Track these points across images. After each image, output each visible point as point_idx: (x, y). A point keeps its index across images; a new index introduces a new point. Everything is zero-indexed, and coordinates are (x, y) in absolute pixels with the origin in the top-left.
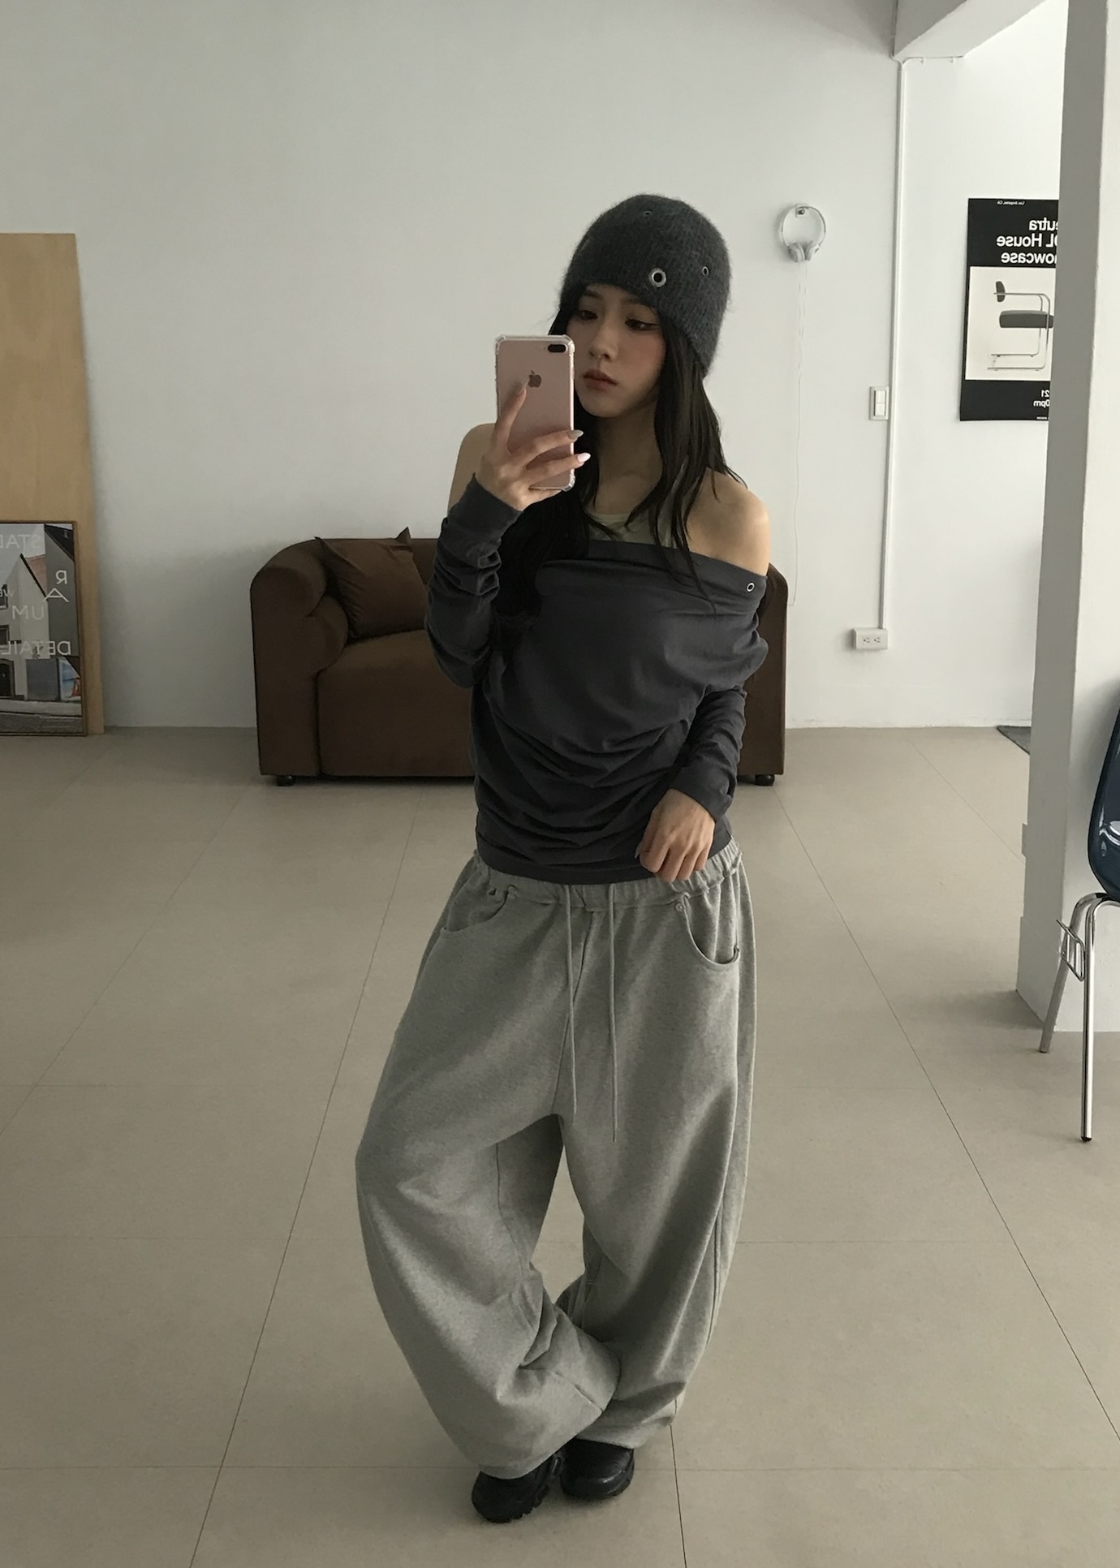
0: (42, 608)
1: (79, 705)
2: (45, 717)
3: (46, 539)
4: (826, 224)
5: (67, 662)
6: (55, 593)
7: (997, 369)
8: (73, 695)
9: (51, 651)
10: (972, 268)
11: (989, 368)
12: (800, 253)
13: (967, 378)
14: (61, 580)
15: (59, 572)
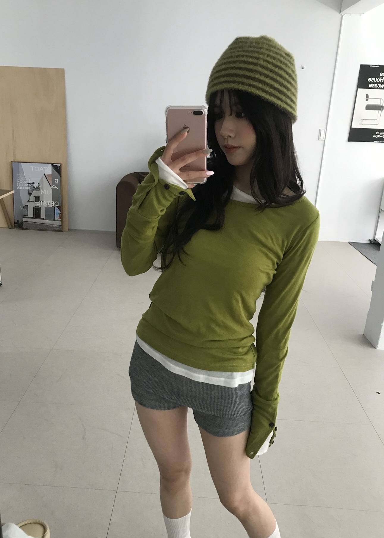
0: (50, 191)
1: (61, 222)
2: (50, 225)
3: (52, 169)
5: (57, 208)
6: (54, 186)
7: (362, 124)
8: (59, 219)
9: (53, 204)
10: (359, 89)
11: (360, 124)
14: (56, 182)
15: (56, 179)
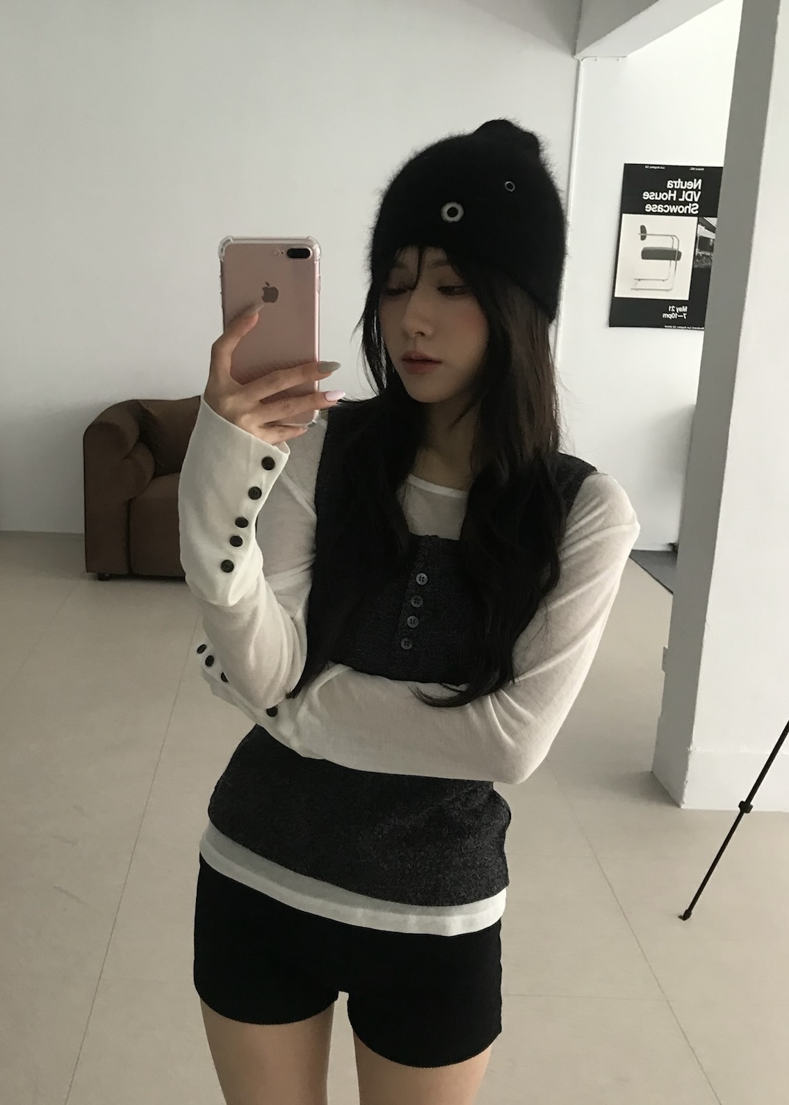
7: (637, 290)
10: (624, 215)
11: (632, 289)
13: (616, 295)
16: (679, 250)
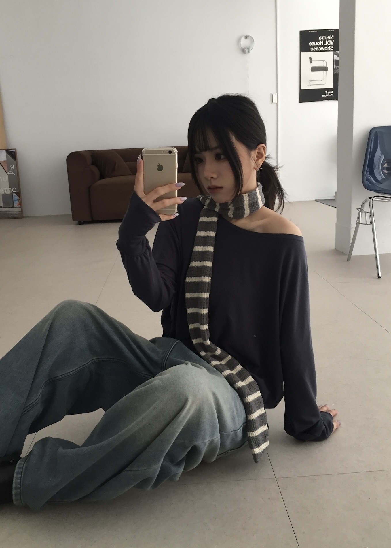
0: (6, 177)
1: (20, 208)
2: (10, 213)
3: (6, 155)
4: (254, 40)
5: (15, 194)
6: (10, 172)
7: (310, 85)
8: (18, 205)
9: (10, 191)
10: (302, 53)
11: (308, 85)
12: (247, 51)
13: (301, 89)
14: (12, 168)
15: (12, 165)
16: (327, 67)
